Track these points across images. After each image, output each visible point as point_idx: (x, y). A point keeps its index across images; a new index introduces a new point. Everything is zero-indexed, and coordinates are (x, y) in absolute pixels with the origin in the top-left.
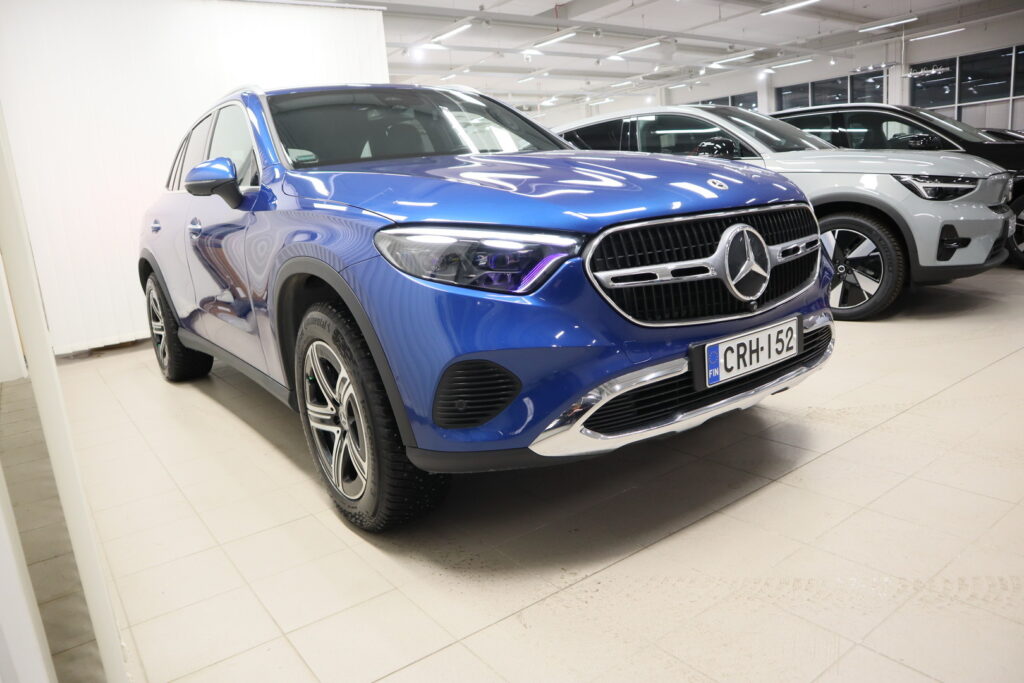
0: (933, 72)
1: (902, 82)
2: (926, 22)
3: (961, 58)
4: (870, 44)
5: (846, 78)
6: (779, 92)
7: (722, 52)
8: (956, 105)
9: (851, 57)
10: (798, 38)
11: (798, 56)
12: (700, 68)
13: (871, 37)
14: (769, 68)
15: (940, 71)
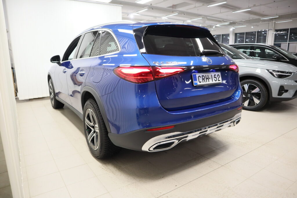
0: (282, 32)
1: (272, 35)
2: (281, 17)
3: (290, 29)
4: (264, 23)
5: (256, 32)
6: (236, 34)
7: (220, 21)
8: (288, 42)
9: (258, 26)
10: (243, 19)
11: (242, 24)
12: (213, 26)
13: (264, 21)
14: (234, 27)
15: (284, 32)
